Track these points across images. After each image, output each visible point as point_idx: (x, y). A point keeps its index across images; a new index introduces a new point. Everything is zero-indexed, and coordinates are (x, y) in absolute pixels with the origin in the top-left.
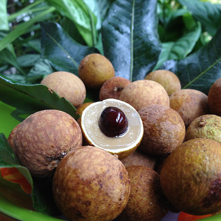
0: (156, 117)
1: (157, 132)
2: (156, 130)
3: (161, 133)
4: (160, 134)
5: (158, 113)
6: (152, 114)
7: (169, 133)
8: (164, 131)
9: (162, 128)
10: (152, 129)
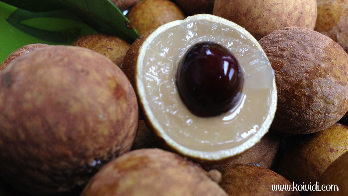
0: (304, 65)
1: (304, 99)
2: (302, 95)
3: (312, 102)
4: (309, 105)
5: (311, 55)
6: (295, 57)
7: (328, 103)
8: (318, 98)
9: (317, 93)
10: (294, 92)
